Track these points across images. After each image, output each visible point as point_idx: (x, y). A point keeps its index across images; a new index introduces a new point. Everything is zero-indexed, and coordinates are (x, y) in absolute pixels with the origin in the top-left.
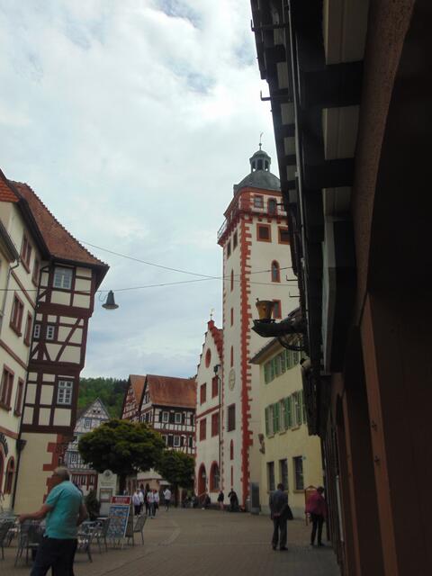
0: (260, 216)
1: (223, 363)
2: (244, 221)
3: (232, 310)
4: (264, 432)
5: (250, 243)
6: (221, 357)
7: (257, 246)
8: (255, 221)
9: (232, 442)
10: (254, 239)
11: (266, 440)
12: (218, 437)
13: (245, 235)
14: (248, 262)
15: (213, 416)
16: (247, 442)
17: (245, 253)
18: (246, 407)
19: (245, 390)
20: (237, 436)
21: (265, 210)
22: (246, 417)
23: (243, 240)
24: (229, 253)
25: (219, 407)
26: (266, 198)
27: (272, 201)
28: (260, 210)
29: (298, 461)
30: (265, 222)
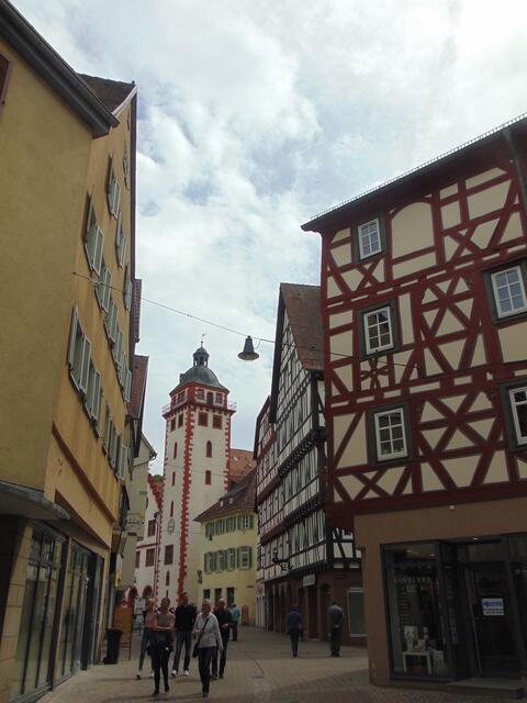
0: (201, 406)
1: (161, 511)
2: (190, 410)
3: (174, 474)
4: (202, 569)
5: (193, 427)
6: (160, 506)
7: (198, 430)
8: (198, 410)
9: (168, 573)
10: (195, 424)
11: (203, 575)
12: (153, 567)
13: (190, 420)
14: (191, 442)
15: (148, 551)
16: (183, 574)
17: (189, 434)
18: (183, 549)
19: (184, 536)
20: (174, 569)
21: (205, 402)
22: (183, 556)
23: (188, 424)
24: (173, 428)
25: (156, 544)
26: (206, 391)
27: (210, 394)
28: (202, 401)
29: (231, 590)
30: (204, 411)
